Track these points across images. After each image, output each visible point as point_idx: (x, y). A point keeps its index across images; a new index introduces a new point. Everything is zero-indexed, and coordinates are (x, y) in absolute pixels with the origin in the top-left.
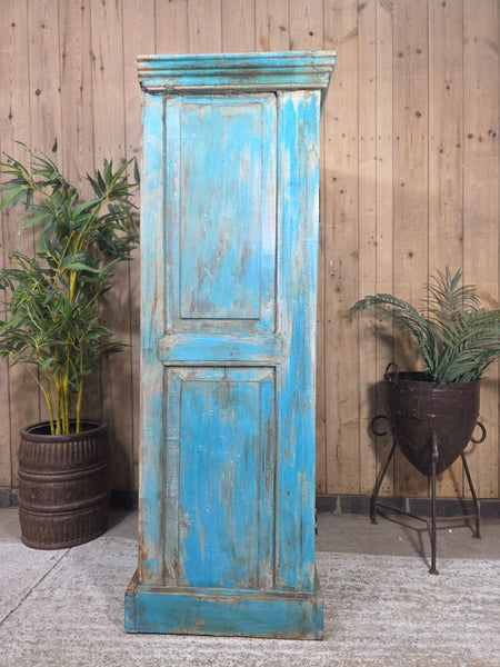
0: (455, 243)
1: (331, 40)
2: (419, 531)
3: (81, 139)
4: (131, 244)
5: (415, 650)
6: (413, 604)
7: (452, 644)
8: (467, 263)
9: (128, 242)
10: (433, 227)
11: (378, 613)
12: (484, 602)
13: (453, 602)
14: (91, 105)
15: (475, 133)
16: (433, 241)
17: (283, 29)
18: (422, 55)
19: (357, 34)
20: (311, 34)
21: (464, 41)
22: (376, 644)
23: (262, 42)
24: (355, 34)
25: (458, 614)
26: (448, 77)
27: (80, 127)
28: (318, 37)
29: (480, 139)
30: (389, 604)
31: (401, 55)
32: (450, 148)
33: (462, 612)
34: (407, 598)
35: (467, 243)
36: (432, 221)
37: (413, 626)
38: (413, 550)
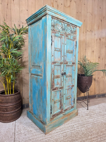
0: (85, 50)
1: (65, 7)
2: (80, 103)
3: (7, 18)
4: (22, 46)
5: (95, 124)
6: (89, 116)
7: (99, 121)
8: (87, 54)
9: (21, 46)
10: (82, 47)
11: (85, 119)
12: (98, 113)
13: (94, 114)
14: (10, 9)
15: (88, 31)
16: (82, 50)
17: (56, 2)
18: (81, 14)
19: (70, 6)
20: (62, 4)
21: (87, 12)
22: (89, 124)
23: (52, 3)
24: (69, 6)
25: (96, 116)
26: (85, 19)
27: (7, 15)
28: (63, 5)
29: (89, 32)
30: (86, 117)
31: (77, 13)
32: (85, 33)
33: (96, 115)
34: (87, 115)
35: (87, 51)
36: (82, 46)
37: (92, 120)
38: (81, 106)
